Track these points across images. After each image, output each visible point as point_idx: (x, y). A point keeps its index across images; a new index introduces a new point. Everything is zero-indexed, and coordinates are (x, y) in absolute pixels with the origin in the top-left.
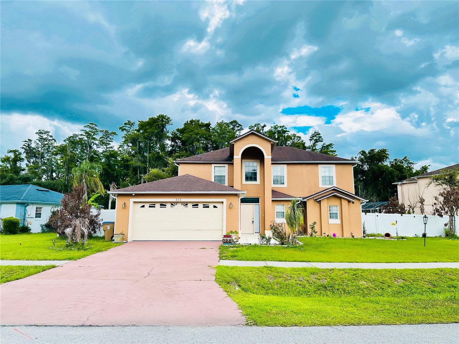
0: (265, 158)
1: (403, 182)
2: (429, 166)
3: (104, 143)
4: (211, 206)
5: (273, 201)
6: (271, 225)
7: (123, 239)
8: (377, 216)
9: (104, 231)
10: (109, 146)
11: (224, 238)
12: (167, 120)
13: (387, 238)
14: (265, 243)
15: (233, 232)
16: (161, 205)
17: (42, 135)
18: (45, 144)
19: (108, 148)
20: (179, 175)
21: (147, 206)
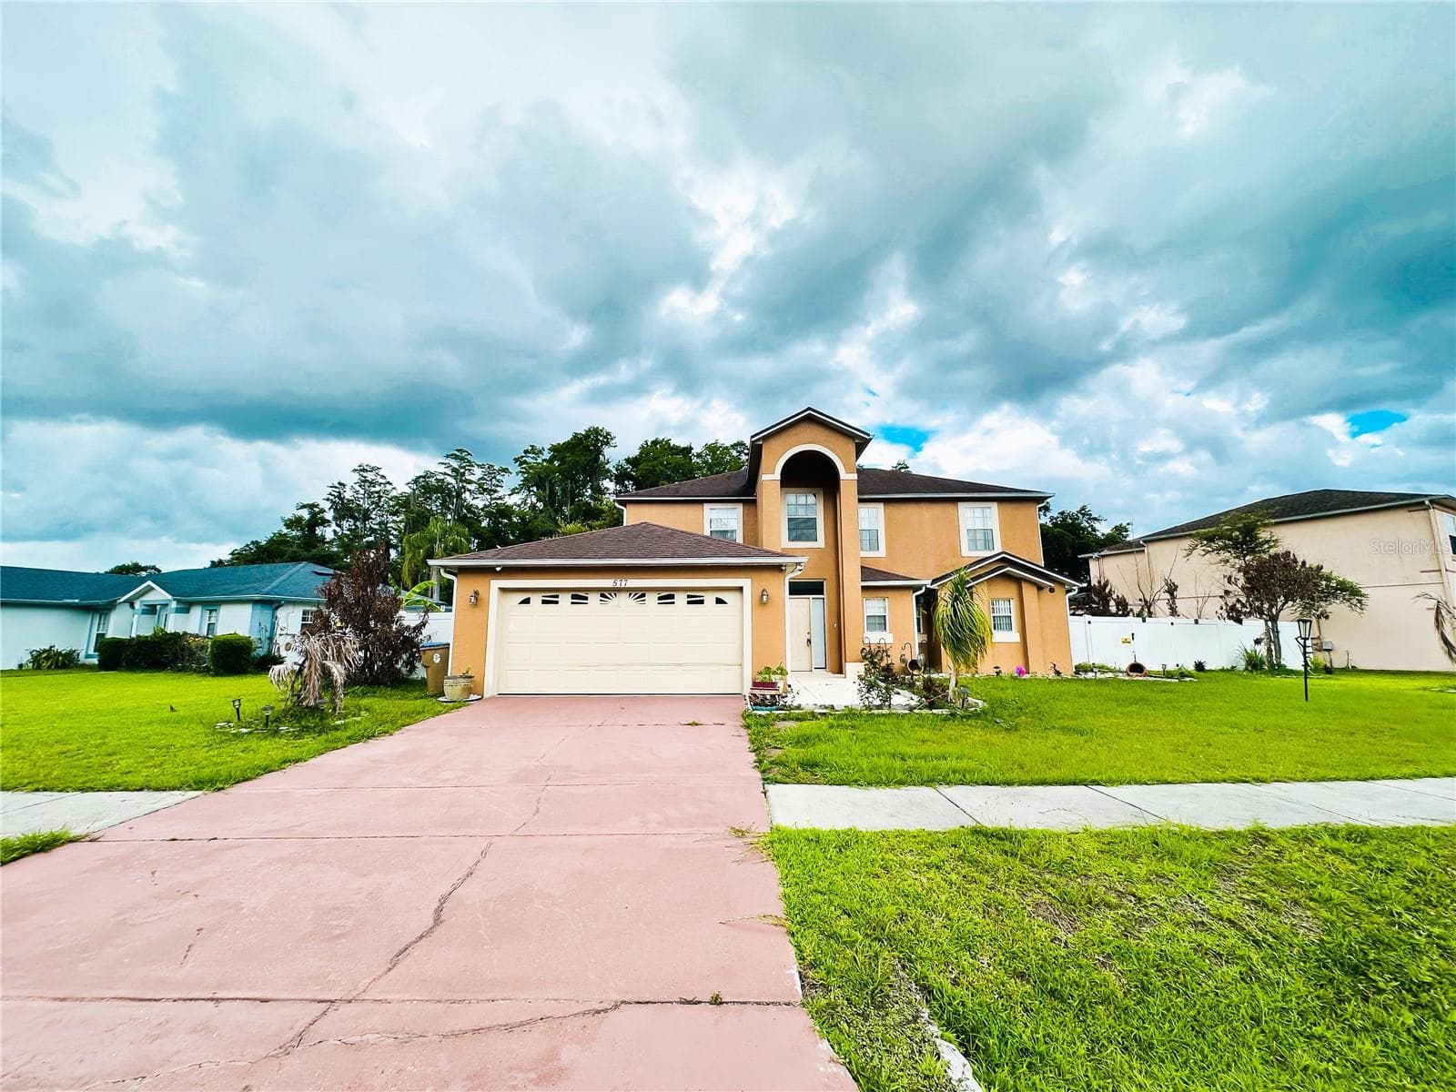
0: (841, 478)
1: (1103, 553)
2: (1128, 524)
3: (485, 490)
4: (709, 598)
5: (863, 588)
6: (864, 649)
7: (469, 691)
8: (1089, 622)
9: (426, 667)
10: (495, 495)
11: (755, 692)
12: (605, 437)
13: (1136, 677)
14: (877, 702)
15: (774, 669)
16: (573, 597)
17: (365, 474)
18: (372, 493)
19: (495, 499)
20: (625, 524)
21: (536, 599)
